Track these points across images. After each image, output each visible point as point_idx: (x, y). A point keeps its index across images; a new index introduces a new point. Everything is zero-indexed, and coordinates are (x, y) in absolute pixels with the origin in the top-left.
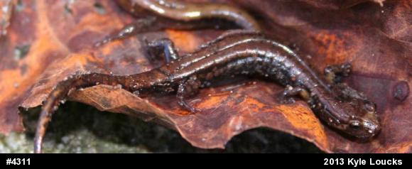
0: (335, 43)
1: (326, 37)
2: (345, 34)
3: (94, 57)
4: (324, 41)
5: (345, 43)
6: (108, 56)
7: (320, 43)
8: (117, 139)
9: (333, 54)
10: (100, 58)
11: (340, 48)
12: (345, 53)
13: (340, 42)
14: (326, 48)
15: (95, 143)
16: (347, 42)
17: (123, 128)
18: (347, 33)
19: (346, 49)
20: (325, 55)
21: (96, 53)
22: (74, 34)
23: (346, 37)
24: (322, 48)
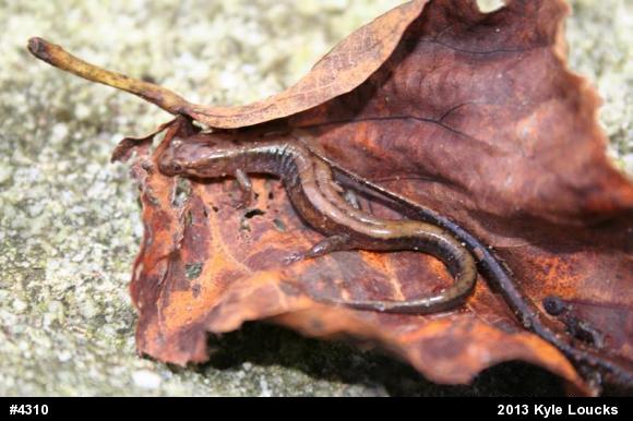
0: (558, 268)
1: (547, 261)
2: (572, 257)
3: (286, 276)
4: (544, 265)
5: (571, 268)
6: (300, 275)
7: (539, 268)
8: (307, 368)
9: (554, 280)
10: (293, 277)
11: (563, 273)
12: (571, 279)
13: (565, 267)
14: (546, 274)
15: (280, 372)
16: (574, 266)
17: (313, 356)
18: (575, 257)
19: (572, 275)
20: (544, 282)
21: (287, 271)
22: (253, 252)
23: (573, 261)
24: (540, 273)
